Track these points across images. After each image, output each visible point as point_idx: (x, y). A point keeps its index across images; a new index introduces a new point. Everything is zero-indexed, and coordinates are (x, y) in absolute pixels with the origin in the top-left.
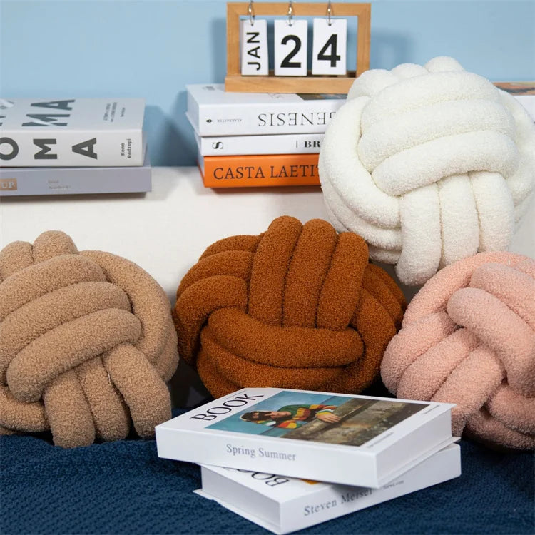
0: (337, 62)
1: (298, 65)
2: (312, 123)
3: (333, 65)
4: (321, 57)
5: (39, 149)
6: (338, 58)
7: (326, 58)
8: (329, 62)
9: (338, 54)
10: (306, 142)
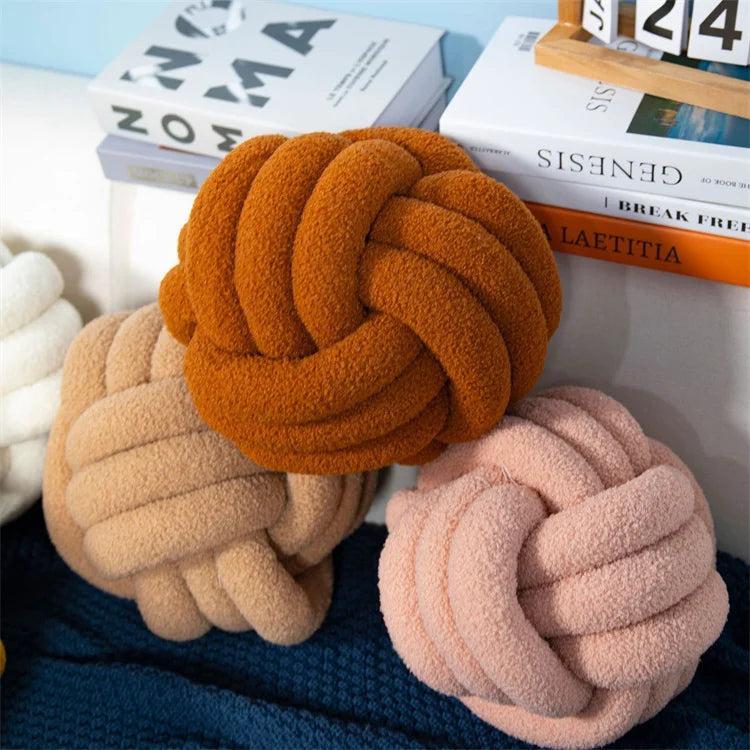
0: (736, 43)
1: (667, 34)
2: (630, 177)
3: (727, 46)
4: (706, 29)
5: (221, 139)
6: (738, 35)
7: (716, 33)
8: (719, 41)
9: (737, 28)
10: (621, 203)
